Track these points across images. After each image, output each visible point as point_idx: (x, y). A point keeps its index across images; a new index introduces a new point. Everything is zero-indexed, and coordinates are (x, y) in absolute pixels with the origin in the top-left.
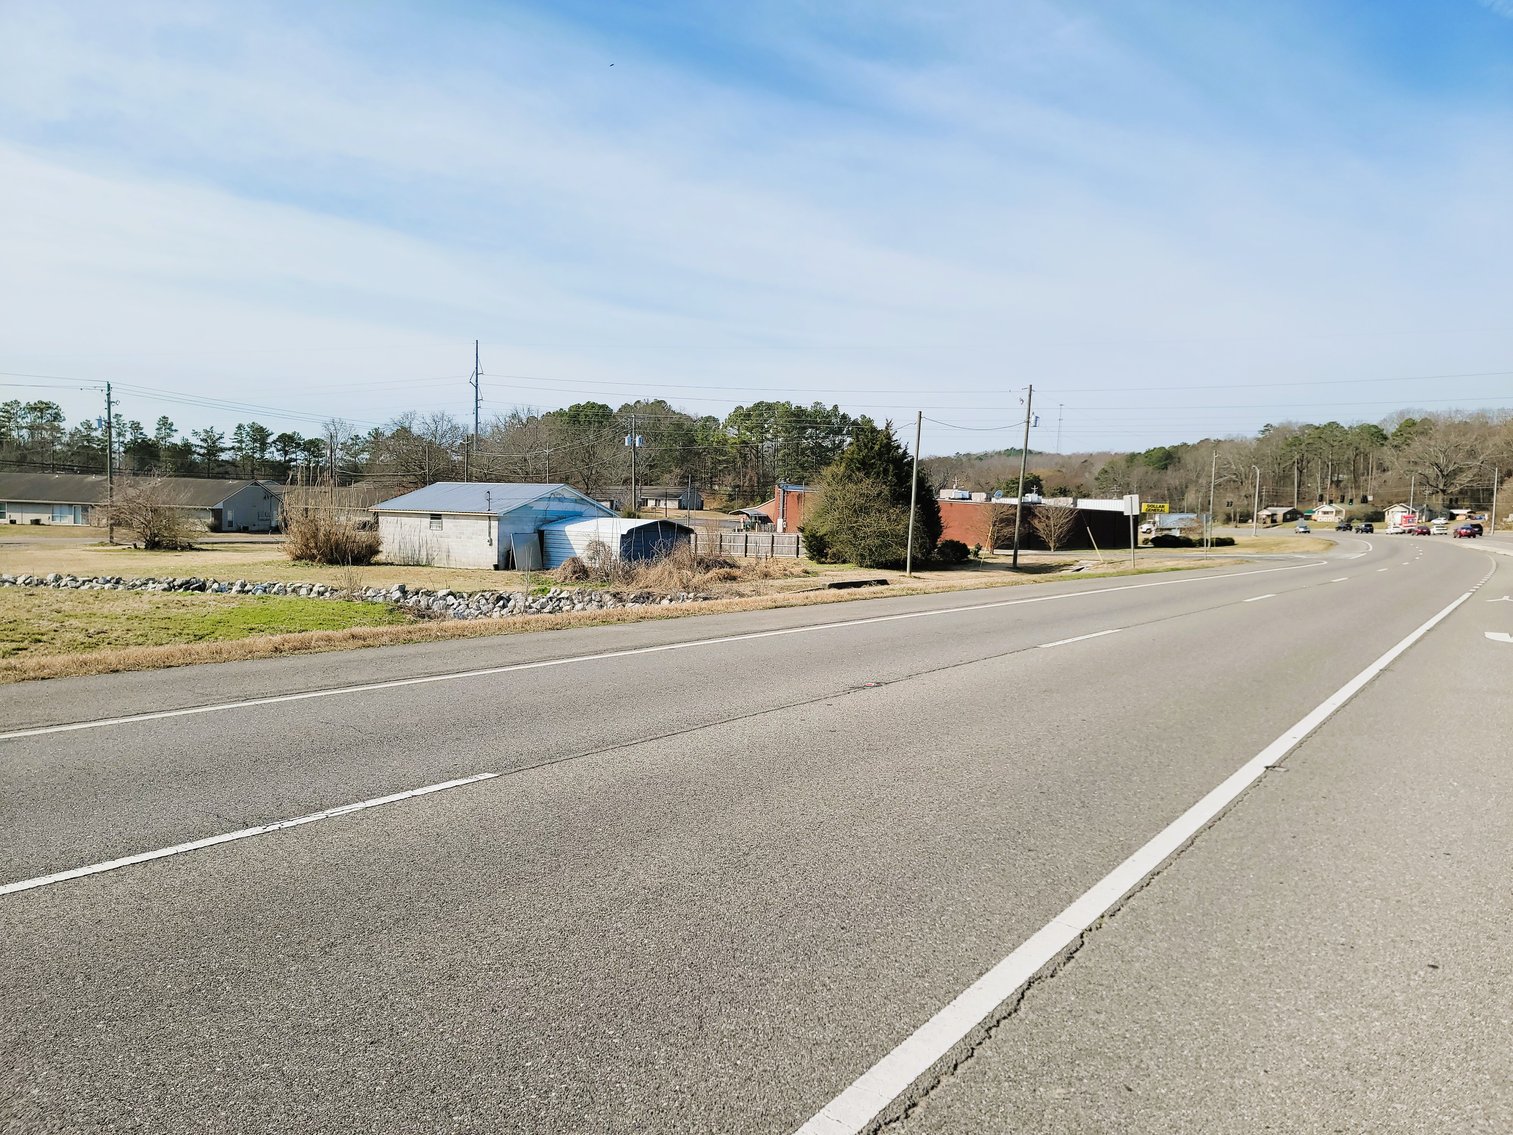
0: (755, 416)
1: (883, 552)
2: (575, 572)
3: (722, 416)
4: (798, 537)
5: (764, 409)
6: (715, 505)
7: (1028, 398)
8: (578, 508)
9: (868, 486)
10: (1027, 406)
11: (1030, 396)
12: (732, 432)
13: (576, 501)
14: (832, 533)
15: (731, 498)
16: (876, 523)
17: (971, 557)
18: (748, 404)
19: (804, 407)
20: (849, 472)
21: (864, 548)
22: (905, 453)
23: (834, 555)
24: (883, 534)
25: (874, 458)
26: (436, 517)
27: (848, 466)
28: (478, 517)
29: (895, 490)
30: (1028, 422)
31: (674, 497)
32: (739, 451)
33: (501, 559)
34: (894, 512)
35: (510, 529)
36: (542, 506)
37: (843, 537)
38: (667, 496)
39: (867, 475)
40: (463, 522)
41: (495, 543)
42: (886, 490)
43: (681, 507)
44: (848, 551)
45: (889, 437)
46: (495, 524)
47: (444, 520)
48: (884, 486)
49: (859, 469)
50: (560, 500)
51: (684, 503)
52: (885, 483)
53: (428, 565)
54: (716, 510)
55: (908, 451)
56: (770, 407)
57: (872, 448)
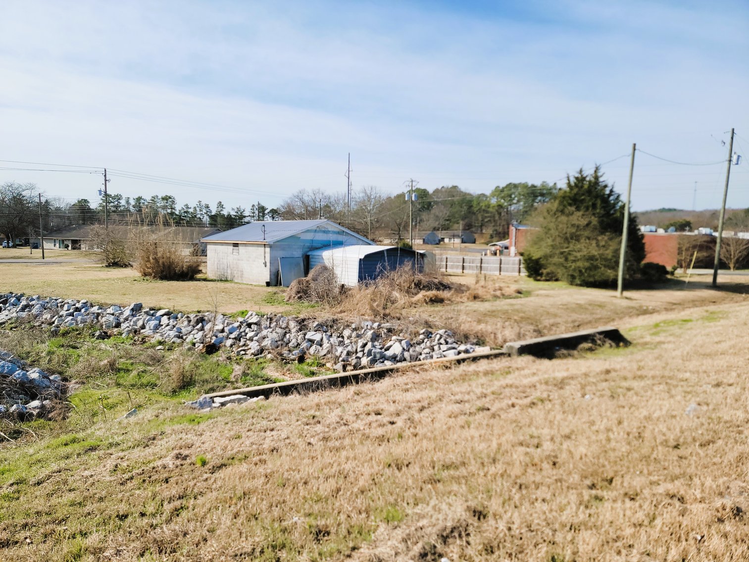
0: (507, 192)
1: (592, 273)
2: (299, 292)
3: (488, 193)
4: (520, 260)
5: (512, 186)
6: (483, 241)
7: (730, 139)
8: (340, 238)
9: (579, 218)
10: (729, 147)
11: (732, 138)
12: (494, 201)
13: (338, 233)
14: (546, 257)
15: (492, 237)
16: (586, 248)
17: (669, 276)
18: (503, 185)
19: (536, 184)
20: (561, 207)
21: (574, 270)
22: (611, 191)
23: (548, 274)
24: (591, 258)
25: (583, 195)
26: (236, 245)
27: (561, 203)
28: (258, 245)
29: (603, 221)
30: (730, 161)
31: (458, 236)
32: (497, 211)
33: (273, 277)
34: (603, 239)
35: (280, 254)
36: (309, 236)
37: (556, 260)
38: (454, 236)
39: (578, 209)
40: (250, 249)
41: (268, 264)
42: (595, 221)
43: (463, 242)
44: (560, 272)
45: (597, 178)
46: (268, 250)
47: (240, 248)
48: (593, 218)
49: (570, 205)
50: (324, 232)
51: (465, 239)
52: (594, 214)
53: (231, 281)
54: (483, 243)
55: (615, 189)
56: (516, 186)
57: (582, 187)
